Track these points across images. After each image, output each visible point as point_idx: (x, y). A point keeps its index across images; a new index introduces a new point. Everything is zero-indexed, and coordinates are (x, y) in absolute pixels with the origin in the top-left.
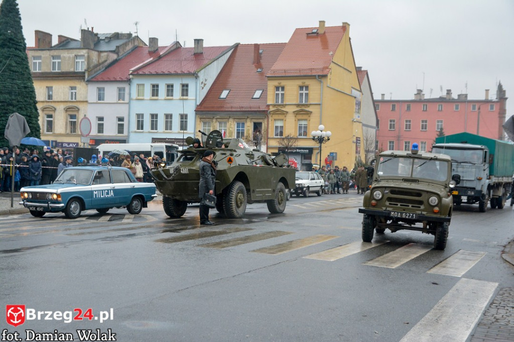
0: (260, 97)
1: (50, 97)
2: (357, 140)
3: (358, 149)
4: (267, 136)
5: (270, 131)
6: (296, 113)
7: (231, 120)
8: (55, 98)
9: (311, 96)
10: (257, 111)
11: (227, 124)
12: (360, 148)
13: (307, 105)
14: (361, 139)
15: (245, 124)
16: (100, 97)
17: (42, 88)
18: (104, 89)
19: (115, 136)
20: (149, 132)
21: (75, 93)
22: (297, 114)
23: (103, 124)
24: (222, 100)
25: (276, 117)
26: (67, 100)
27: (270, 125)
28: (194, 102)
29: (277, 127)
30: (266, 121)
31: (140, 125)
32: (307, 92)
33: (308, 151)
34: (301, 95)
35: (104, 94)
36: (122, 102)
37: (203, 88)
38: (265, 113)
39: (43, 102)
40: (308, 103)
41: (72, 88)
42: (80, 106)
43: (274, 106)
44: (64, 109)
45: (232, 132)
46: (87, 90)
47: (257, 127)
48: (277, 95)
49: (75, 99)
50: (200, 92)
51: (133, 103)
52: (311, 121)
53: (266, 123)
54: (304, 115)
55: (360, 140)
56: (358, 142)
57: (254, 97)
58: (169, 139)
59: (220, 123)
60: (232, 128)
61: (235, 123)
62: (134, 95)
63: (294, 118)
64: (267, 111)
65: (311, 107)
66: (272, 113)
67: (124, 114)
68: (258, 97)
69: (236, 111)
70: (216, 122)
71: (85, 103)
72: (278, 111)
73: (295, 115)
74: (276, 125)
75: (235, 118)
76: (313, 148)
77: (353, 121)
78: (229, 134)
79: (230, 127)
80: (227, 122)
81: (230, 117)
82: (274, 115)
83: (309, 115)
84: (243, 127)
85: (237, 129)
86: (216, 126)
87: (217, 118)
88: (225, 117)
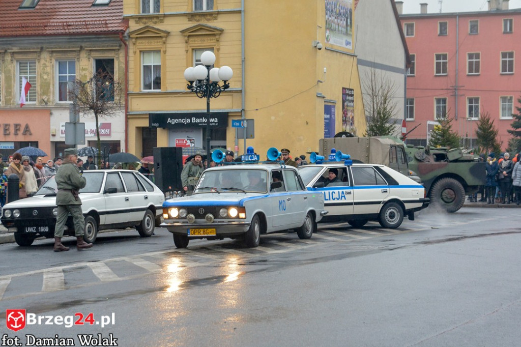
2: (344, 94)
3: (349, 114)
4: (127, 89)
5: (131, 77)
6: (187, 34)
7: (45, 55)
10: (101, 33)
11: (37, 63)
12: (353, 111)
13: (211, 14)
14: (356, 93)
15: (77, 63)
22: (189, 36)
24: (26, 11)
25: (144, 45)
27: (131, 65)
29: (147, 68)
30: (122, 54)
33: (216, 120)
38: (118, 38)
40: (215, 10)
43: (139, 19)
45: (49, 84)
47: (104, 68)
52: (221, 51)
53: (122, 59)
54: (206, 38)
55: (352, 95)
56: (349, 98)
59: (22, 63)
60: (48, 74)
61: (54, 61)
63: (184, 45)
64: (123, 32)
65: (220, 18)
66: (134, 36)
68: (106, 1)
69: (55, 35)
70: (12, 61)
72: (148, 31)
73: (186, 38)
74: (144, 65)
75: (52, 52)
76: (228, 113)
77: (316, 46)
78: (41, 88)
79: (44, 73)
80: (37, 61)
81: (42, 48)
82: (139, 41)
83: (217, 37)
84: (72, 70)
85: (59, 76)
86: (12, 72)
87: (13, 53)
88: (32, 50)
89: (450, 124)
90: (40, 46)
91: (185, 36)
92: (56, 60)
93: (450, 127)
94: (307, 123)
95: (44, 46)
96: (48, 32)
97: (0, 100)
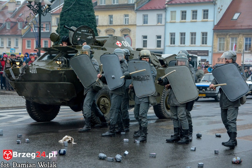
1: (111, 22)
7: (241, 36)
8: (114, 23)
11: (238, 39)
16: (145, 22)
17: (106, 16)
18: (147, 15)
19: (155, 49)
20: (179, 46)
21: (128, 19)
23: (146, 41)
24: (234, 20)
26: (122, 24)
28: (212, 23)
31: (173, 41)
35: (147, 19)
36: (160, 24)
37: (219, 12)
39: (106, 26)
41: (126, 16)
42: (131, 28)
44: (120, 30)
45: (242, 45)
46: (136, 16)
49: (128, 23)
50: (217, 15)
51: (168, 25)
58: (193, 51)
59: (233, 39)
60: (241, 42)
61: (244, 38)
62: (169, 20)
67: (161, 33)
69: (245, 29)
70: (229, 37)
71: (135, 26)
75: (244, 35)
78: (239, 46)
81: (240, 33)
84: (250, 41)
86: (229, 41)
87: (230, 35)
88: (236, 34)
97: (224, 50)
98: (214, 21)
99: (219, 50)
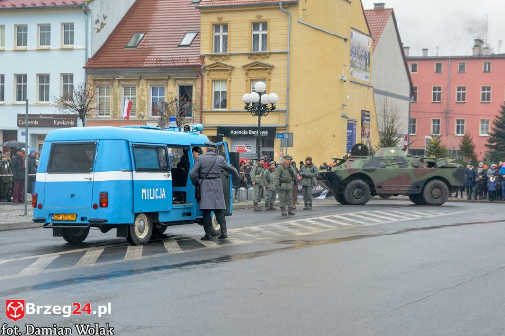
0: (191, 44)
2: (363, 115)
3: (367, 130)
4: (201, 108)
5: (205, 99)
6: (247, 68)
7: (143, 82)
9: (271, 40)
10: (184, 66)
11: (137, 88)
12: (369, 128)
13: (265, 54)
14: (372, 114)
15: (166, 88)
20: (14, 105)
22: (248, 70)
24: (130, 49)
25: (215, 76)
27: (205, 90)
28: (84, 52)
29: (217, 93)
30: (199, 82)
31: (0, 94)
32: (265, 32)
33: (267, 132)
34: (256, 37)
37: (99, 30)
38: (196, 70)
40: (268, 51)
43: (212, 57)
45: (145, 103)
47: (185, 92)
48: (217, 38)
50: (92, 37)
52: (271, 82)
53: (199, 86)
54: (260, 72)
55: (369, 116)
56: (366, 118)
57: (182, 43)
58: (44, 115)
59: (126, 89)
60: (144, 96)
61: (149, 86)
63: (245, 76)
64: (200, 66)
65: (272, 57)
66: (208, 69)
68: (189, 43)
69: (150, 67)
70: (119, 85)
72: (218, 66)
73: (246, 72)
74: (215, 90)
75: (148, 80)
76: (275, 127)
77: (342, 80)
78: (139, 106)
79: (142, 95)
80: (137, 86)
81: (140, 77)
82: (211, 73)
83: (269, 71)
84: (162, 94)
85: (153, 98)
86: (119, 94)
87: (120, 80)
88: (133, 78)
89: (441, 139)
90: (139, 75)
91: (245, 70)
92: (151, 86)
93: (440, 142)
94: (334, 136)
95: (142, 75)
96: (145, 65)
97: (109, 114)
98: (86, 49)
99: (99, 115)
